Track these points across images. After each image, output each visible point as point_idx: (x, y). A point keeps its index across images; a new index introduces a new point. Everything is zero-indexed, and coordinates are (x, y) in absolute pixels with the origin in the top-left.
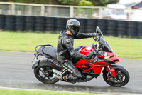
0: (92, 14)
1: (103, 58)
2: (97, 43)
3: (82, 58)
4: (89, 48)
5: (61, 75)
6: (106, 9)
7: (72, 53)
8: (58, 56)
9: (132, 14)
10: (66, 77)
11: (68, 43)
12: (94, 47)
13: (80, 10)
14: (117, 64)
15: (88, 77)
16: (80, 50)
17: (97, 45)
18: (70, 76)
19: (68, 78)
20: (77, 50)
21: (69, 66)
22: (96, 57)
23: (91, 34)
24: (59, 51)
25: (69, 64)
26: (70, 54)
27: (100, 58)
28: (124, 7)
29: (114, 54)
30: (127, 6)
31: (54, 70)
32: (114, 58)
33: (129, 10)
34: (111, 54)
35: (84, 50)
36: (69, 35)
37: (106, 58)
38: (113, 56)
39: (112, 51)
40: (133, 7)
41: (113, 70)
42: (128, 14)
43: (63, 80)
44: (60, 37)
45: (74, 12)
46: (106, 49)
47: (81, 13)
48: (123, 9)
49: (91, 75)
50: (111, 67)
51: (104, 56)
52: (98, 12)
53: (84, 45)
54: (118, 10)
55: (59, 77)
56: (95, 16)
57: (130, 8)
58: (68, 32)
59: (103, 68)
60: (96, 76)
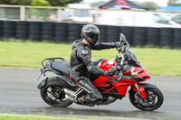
0: (48, 15)
1: (129, 74)
2: (121, 55)
3: (102, 74)
4: (111, 62)
5: (76, 96)
6: (67, 10)
7: (89, 68)
8: (72, 71)
9: (100, 15)
10: (82, 99)
11: (85, 55)
12: (118, 60)
13: (34, 11)
14: (147, 82)
15: (110, 98)
16: (100, 64)
17: (121, 58)
18: (88, 97)
19: (84, 99)
20: (96, 64)
21: (86, 85)
22: (121, 74)
23: (113, 44)
24: (72, 65)
25: (86, 82)
26: (87, 70)
27: (125, 74)
28: (89, 7)
29: (144, 68)
30: (93, 5)
31: (66, 90)
32: (143, 75)
33: (96, 11)
34: (139, 70)
35: (105, 64)
36: (85, 45)
37: (133, 74)
38: (142, 72)
39: (141, 65)
40: (101, 8)
41: (142, 89)
42: (94, 16)
43: (78, 103)
44: (74, 47)
45: (26, 14)
46: (133, 63)
47: (35, 14)
48: (87, 10)
49: (114, 96)
50: (140, 85)
51: (130, 72)
52: (56, 14)
53: (105, 58)
54: (82, 10)
55: (72, 99)
56: (52, 18)
57: (96, 8)
58: (84, 41)
59: (129, 88)
60: (121, 97)
